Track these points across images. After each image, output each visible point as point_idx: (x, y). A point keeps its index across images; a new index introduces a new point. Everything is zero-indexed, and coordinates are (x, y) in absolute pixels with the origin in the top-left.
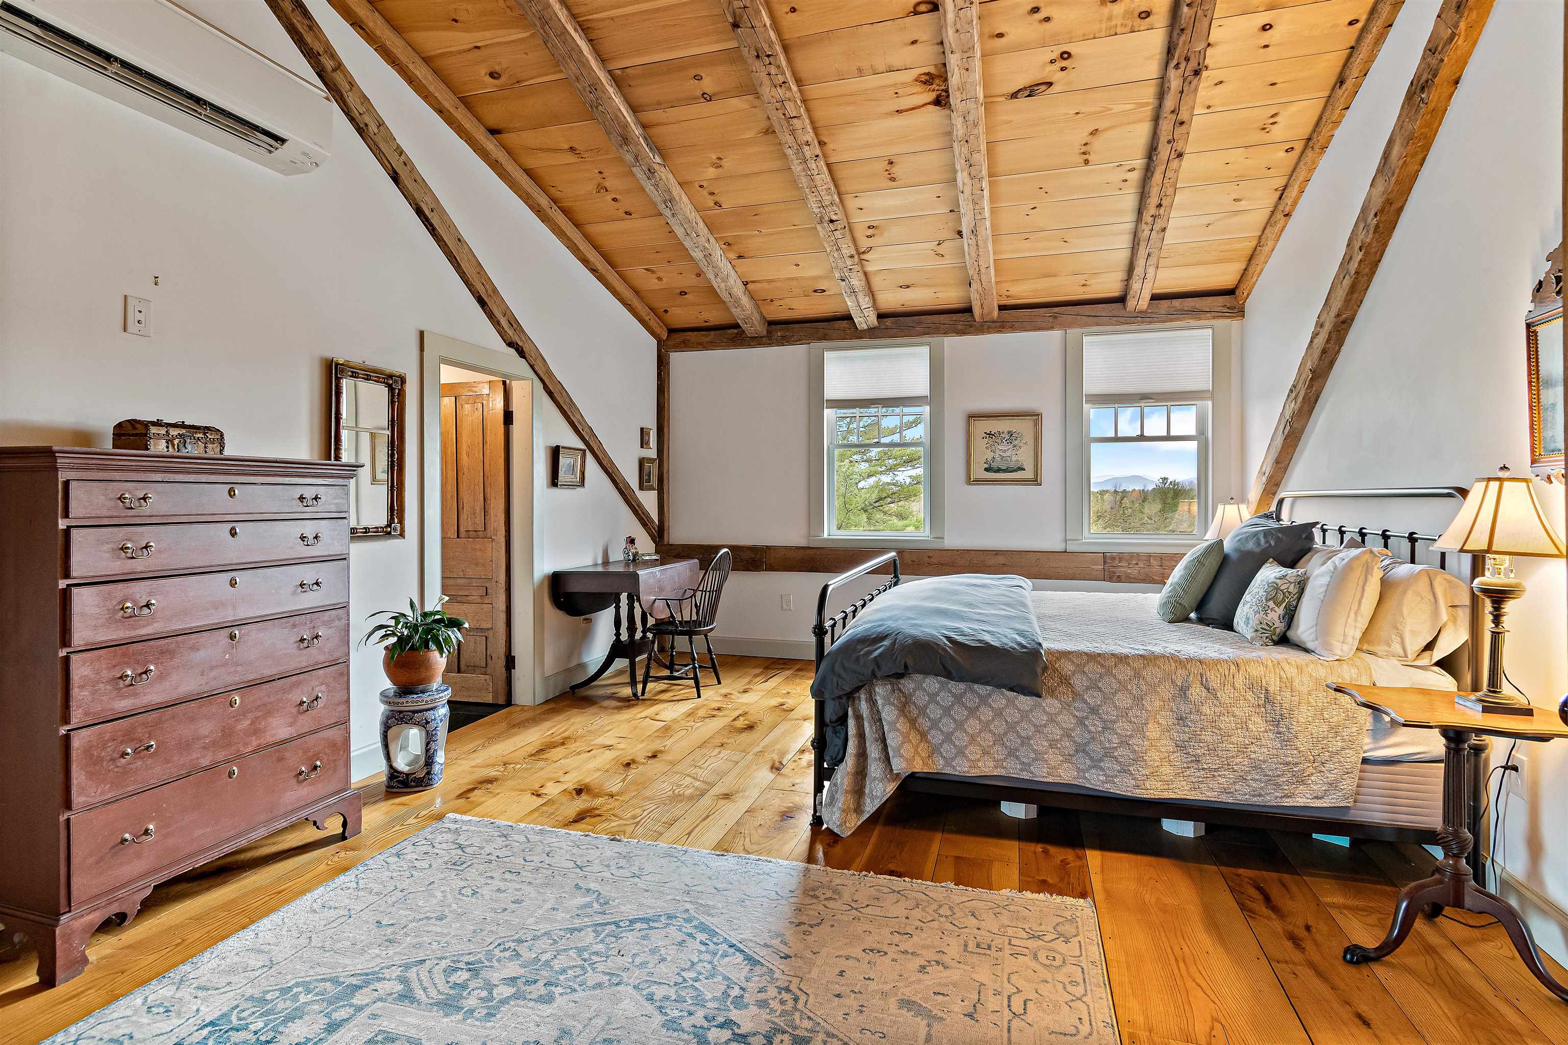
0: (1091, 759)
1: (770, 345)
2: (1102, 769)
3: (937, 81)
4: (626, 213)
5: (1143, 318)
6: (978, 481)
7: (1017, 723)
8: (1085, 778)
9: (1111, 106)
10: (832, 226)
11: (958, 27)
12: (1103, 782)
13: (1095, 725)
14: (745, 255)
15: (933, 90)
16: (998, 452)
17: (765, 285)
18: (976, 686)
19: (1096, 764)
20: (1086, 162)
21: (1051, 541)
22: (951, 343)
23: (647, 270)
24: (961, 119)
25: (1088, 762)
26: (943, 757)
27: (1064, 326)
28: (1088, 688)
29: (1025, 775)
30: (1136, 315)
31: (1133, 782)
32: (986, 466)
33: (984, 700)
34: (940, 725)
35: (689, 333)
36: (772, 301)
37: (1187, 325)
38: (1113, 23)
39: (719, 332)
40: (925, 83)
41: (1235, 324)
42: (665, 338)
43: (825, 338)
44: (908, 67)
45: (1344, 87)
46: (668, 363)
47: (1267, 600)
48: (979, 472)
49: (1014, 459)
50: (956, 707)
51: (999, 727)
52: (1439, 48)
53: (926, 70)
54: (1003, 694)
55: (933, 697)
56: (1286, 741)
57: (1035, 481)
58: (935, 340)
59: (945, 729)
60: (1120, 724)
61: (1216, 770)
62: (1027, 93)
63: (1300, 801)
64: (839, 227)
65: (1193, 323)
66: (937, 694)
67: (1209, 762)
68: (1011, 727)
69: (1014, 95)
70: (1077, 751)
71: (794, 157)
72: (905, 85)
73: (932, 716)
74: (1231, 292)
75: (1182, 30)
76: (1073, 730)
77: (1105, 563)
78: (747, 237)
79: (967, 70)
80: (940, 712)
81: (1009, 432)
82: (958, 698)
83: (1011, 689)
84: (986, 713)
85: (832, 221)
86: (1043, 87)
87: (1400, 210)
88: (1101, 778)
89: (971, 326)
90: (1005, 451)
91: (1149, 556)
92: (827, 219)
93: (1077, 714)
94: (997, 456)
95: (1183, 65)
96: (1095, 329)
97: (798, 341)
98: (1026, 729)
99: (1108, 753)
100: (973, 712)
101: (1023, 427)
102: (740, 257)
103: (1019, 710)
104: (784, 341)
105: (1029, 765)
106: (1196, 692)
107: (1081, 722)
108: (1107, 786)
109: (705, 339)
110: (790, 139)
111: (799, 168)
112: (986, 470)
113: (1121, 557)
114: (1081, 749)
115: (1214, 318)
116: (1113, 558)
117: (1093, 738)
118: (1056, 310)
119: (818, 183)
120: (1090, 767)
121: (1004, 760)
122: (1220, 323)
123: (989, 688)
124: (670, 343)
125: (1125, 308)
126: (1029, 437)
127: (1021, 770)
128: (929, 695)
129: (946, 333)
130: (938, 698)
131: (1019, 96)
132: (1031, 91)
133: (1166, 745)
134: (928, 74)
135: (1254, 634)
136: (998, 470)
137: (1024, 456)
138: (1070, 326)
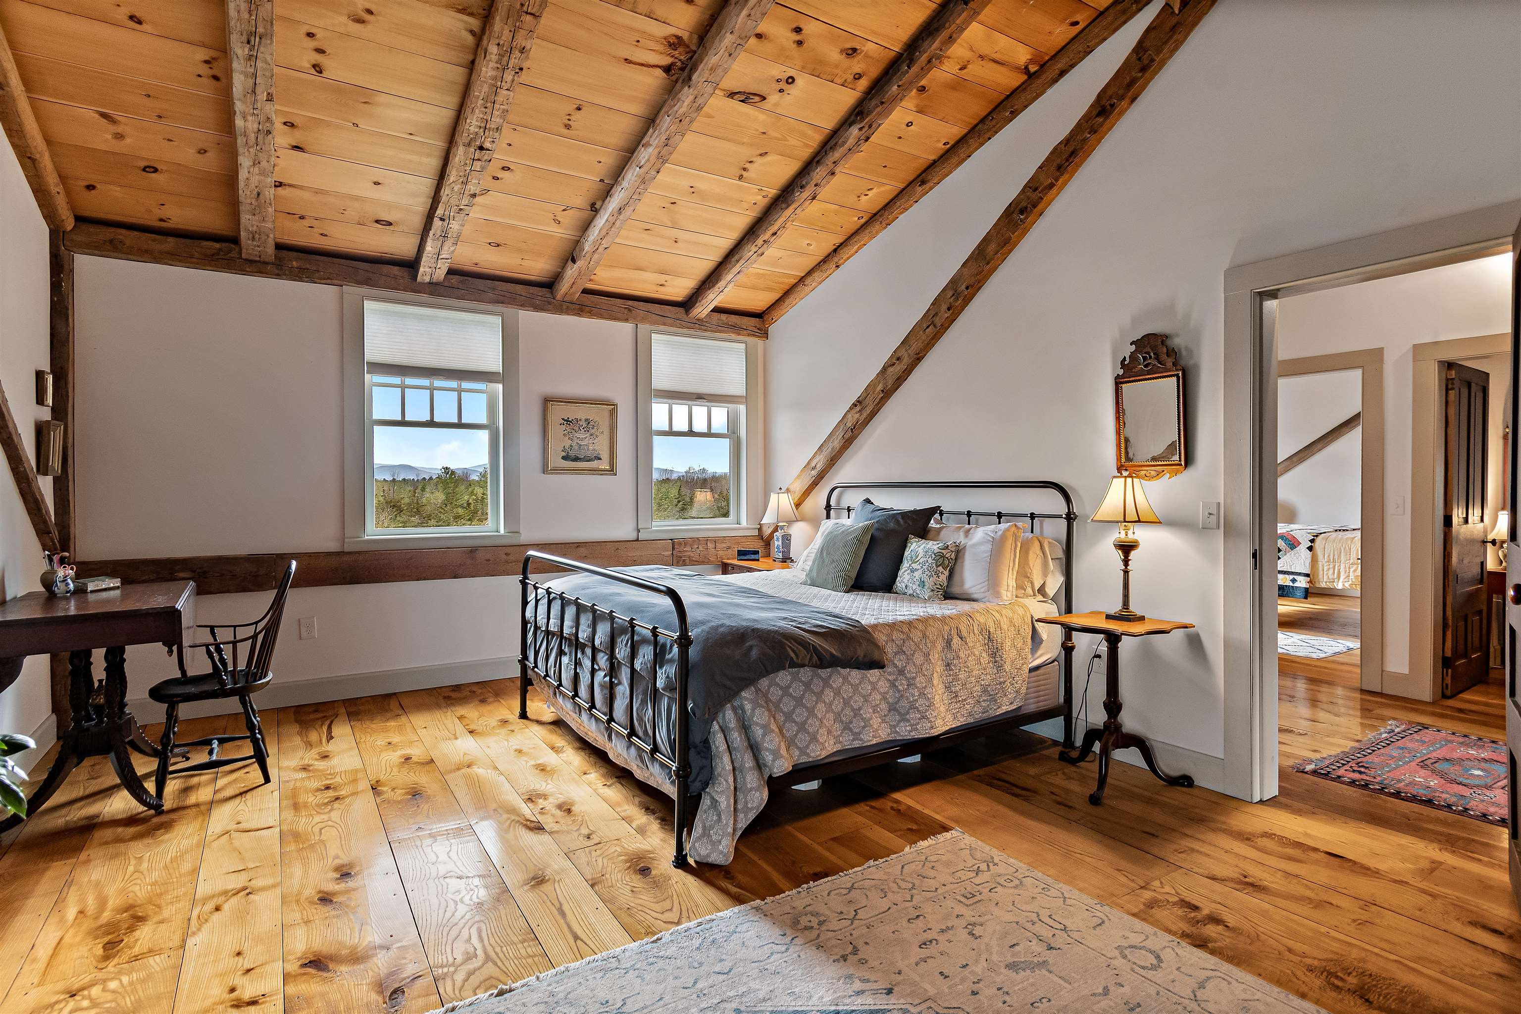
0: (900, 714)
1: (278, 276)
2: (908, 721)
3: (681, 49)
4: (132, 17)
5: (700, 326)
6: (557, 471)
7: (851, 697)
8: (896, 732)
9: (788, 138)
10: (478, 154)
11: (753, 13)
12: (910, 731)
13: (902, 684)
14: (307, 148)
15: (672, 56)
16: (576, 441)
17: (305, 195)
18: (819, 671)
19: (903, 718)
20: (741, 177)
21: (623, 531)
22: (527, 318)
23: (104, 115)
24: (691, 98)
25: (898, 718)
26: (798, 748)
27: (637, 321)
28: (896, 654)
29: (857, 744)
30: (695, 321)
31: (929, 725)
32: (564, 454)
33: (826, 683)
34: (794, 716)
35: (123, 231)
36: (302, 218)
37: (729, 337)
38: (836, 71)
39: (183, 240)
40: (670, 45)
41: (760, 343)
42: (69, 228)
43: (367, 282)
44: (667, 21)
45: (924, 187)
46: (72, 270)
47: (937, 567)
48: (556, 460)
49: (591, 448)
50: (807, 695)
51: (838, 706)
52: (1040, 189)
53: (679, 33)
54: (839, 674)
55: (785, 690)
56: (999, 667)
57: (612, 471)
58: (509, 310)
59: (798, 720)
60: (918, 679)
61: (965, 700)
62: (743, 98)
63: (1004, 709)
64: (486, 157)
65: (734, 336)
66: (789, 687)
67: (963, 695)
68: (846, 703)
69: (732, 95)
70: (890, 711)
71: (494, 58)
72: (651, 37)
73: (786, 710)
74: (759, 315)
75: (882, 103)
76: (887, 693)
77: (673, 548)
78: (328, 125)
79: (730, 55)
80: (793, 703)
81: (586, 420)
82: (807, 685)
83: (844, 667)
84: (829, 695)
85: (481, 148)
86: (757, 99)
87: (980, 288)
88: (908, 728)
89: (549, 303)
90: (582, 440)
91: (707, 540)
92: (478, 143)
93: (890, 678)
94: (574, 444)
95: (864, 130)
96: (662, 327)
97: (327, 280)
98: (856, 703)
99: (912, 707)
100: (819, 695)
101: (599, 415)
102: (296, 148)
103: (852, 685)
104: (298, 275)
105: (860, 733)
106: (956, 641)
107: (893, 684)
108: (913, 734)
109: (157, 247)
110: (507, 35)
111: (491, 73)
112: (564, 458)
113: (685, 542)
114: (893, 708)
115: (749, 335)
116: (680, 544)
117: (902, 696)
118: (630, 303)
119: (499, 99)
120: (899, 721)
121: (841, 735)
122: (751, 340)
123: (829, 670)
124: (78, 238)
125: (687, 315)
126: (605, 427)
127: (854, 740)
128: (782, 688)
129: (522, 306)
130: (791, 690)
131: (736, 97)
132: (746, 97)
133: (941, 686)
134: (679, 38)
135: (931, 593)
136: (576, 459)
137: (600, 445)
138: (644, 320)
